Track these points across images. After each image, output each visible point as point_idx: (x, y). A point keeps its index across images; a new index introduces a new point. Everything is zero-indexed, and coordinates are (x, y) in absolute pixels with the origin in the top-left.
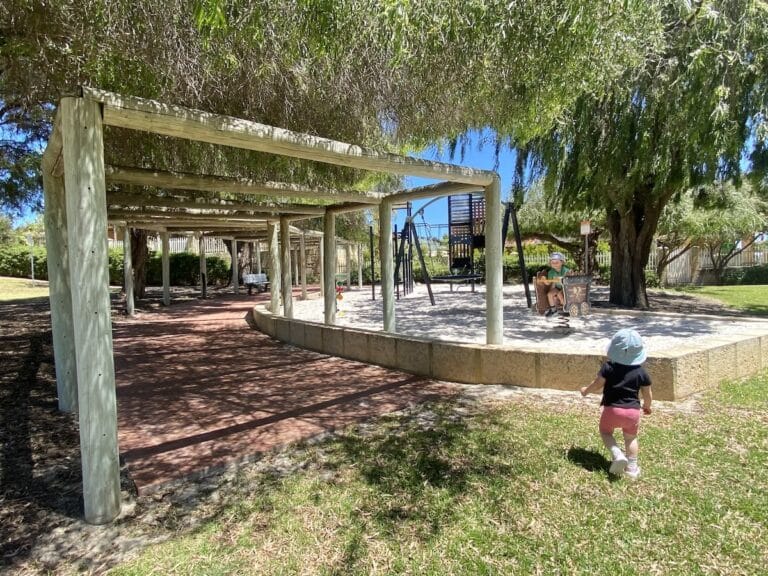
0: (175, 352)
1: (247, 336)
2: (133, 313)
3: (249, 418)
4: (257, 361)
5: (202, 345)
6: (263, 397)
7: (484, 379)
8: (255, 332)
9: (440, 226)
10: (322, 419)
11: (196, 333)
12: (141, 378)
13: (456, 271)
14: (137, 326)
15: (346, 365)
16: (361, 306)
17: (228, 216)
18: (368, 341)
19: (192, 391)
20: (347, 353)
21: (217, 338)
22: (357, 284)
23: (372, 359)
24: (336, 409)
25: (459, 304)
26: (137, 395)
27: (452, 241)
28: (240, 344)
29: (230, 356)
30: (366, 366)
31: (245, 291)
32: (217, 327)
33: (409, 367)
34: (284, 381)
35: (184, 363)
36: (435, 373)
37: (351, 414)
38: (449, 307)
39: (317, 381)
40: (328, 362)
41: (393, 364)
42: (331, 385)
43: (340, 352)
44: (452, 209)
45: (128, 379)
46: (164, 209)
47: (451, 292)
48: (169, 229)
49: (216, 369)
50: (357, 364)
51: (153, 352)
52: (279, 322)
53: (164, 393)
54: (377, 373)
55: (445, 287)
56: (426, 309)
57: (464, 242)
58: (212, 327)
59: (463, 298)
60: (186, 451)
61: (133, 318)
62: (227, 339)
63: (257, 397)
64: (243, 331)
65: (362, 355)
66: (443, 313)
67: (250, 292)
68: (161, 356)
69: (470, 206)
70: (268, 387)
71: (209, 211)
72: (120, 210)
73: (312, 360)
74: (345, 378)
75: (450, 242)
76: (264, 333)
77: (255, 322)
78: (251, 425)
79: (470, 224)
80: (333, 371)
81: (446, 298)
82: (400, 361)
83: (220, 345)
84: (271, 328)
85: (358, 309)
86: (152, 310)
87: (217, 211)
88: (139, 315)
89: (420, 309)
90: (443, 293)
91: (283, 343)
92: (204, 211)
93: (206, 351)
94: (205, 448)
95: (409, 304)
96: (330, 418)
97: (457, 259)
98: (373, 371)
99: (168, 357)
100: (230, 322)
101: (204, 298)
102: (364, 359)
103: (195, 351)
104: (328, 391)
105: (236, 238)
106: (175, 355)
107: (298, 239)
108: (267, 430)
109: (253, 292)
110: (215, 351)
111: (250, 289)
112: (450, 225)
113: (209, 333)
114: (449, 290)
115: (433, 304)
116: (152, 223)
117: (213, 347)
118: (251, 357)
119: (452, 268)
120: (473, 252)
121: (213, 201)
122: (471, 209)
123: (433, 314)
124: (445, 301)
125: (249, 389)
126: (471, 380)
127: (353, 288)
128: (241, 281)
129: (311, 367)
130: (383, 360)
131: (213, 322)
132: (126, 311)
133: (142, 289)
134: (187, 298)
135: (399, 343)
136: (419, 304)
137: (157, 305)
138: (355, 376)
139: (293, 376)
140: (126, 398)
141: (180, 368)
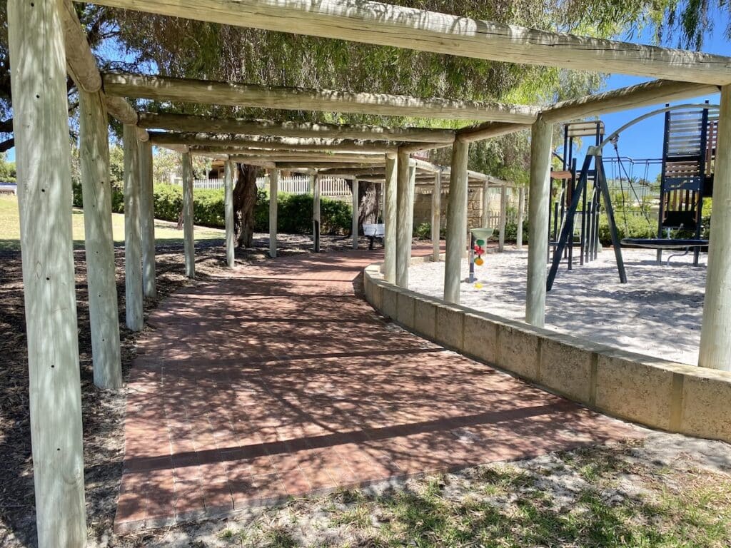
0: (257, 319)
1: (347, 306)
2: (232, 265)
3: (298, 432)
4: (347, 344)
5: (291, 312)
6: (331, 400)
7: (685, 426)
8: (359, 301)
9: (647, 162)
10: (395, 456)
11: (289, 295)
12: (204, 351)
13: (669, 231)
14: (231, 280)
15: (462, 367)
16: (511, 276)
17: (332, 147)
18: (498, 334)
19: (250, 378)
20: (467, 348)
21: (310, 305)
22: (514, 242)
23: (502, 362)
24: (422, 441)
25: (667, 283)
26: (187, 375)
27: (665, 185)
28: (335, 315)
29: (317, 332)
30: (491, 373)
31: (365, 245)
32: (317, 290)
33: (556, 384)
34: (366, 379)
35: (261, 337)
36: (599, 402)
37: (441, 454)
38: (649, 288)
39: (410, 387)
40: (438, 357)
41: (532, 375)
42: (428, 397)
43: (459, 345)
44: (671, 135)
45: (188, 349)
46: (256, 138)
47: (659, 262)
48: (278, 164)
49: (291, 349)
50: (480, 367)
51: (233, 317)
52: (386, 291)
53: (217, 376)
54: (504, 386)
55: (649, 254)
56: (609, 288)
57: (688, 187)
58: (310, 289)
59: (676, 274)
60: (197, 473)
61: (231, 270)
62: (321, 308)
63: (321, 401)
64: (345, 298)
65: (488, 354)
66: (637, 297)
67: (371, 247)
68: (238, 322)
69: (704, 130)
70: (343, 385)
71: (309, 141)
72: (208, 139)
73: (416, 351)
74: (452, 388)
75: (662, 187)
76: (369, 304)
77: (363, 287)
78: (294, 446)
79: (700, 158)
80: (438, 373)
81: (648, 272)
82: (544, 372)
83: (309, 314)
84: (376, 299)
85: (505, 280)
86: (255, 262)
87: (318, 141)
88: (239, 268)
89: (600, 287)
90: (645, 263)
91: (389, 320)
92: (303, 141)
93: (290, 321)
94: (222, 474)
95: (586, 278)
96: (406, 456)
97: (674, 212)
98: (499, 383)
99: (246, 325)
100: (334, 284)
101: (316, 251)
102: (491, 359)
103: (279, 320)
104: (420, 406)
105: (357, 177)
106: (255, 323)
107: (434, 178)
108: (311, 458)
109: (374, 247)
110: (301, 323)
111: (372, 242)
112: (666, 159)
113: (305, 297)
114: (655, 259)
115: (623, 280)
116: (255, 156)
117: (301, 318)
118: (341, 336)
119: (662, 226)
120: (700, 203)
121: (303, 126)
122: (703, 136)
123: (618, 296)
124: (643, 277)
125: (319, 385)
126: (661, 425)
127: (508, 247)
128: (361, 232)
129: (411, 362)
130: (518, 367)
131: (315, 283)
132: (226, 262)
133: (250, 236)
134: (298, 250)
135: (544, 345)
136: (600, 278)
137: (262, 256)
138: (467, 386)
139: (380, 373)
140: (173, 377)
141: (253, 342)
